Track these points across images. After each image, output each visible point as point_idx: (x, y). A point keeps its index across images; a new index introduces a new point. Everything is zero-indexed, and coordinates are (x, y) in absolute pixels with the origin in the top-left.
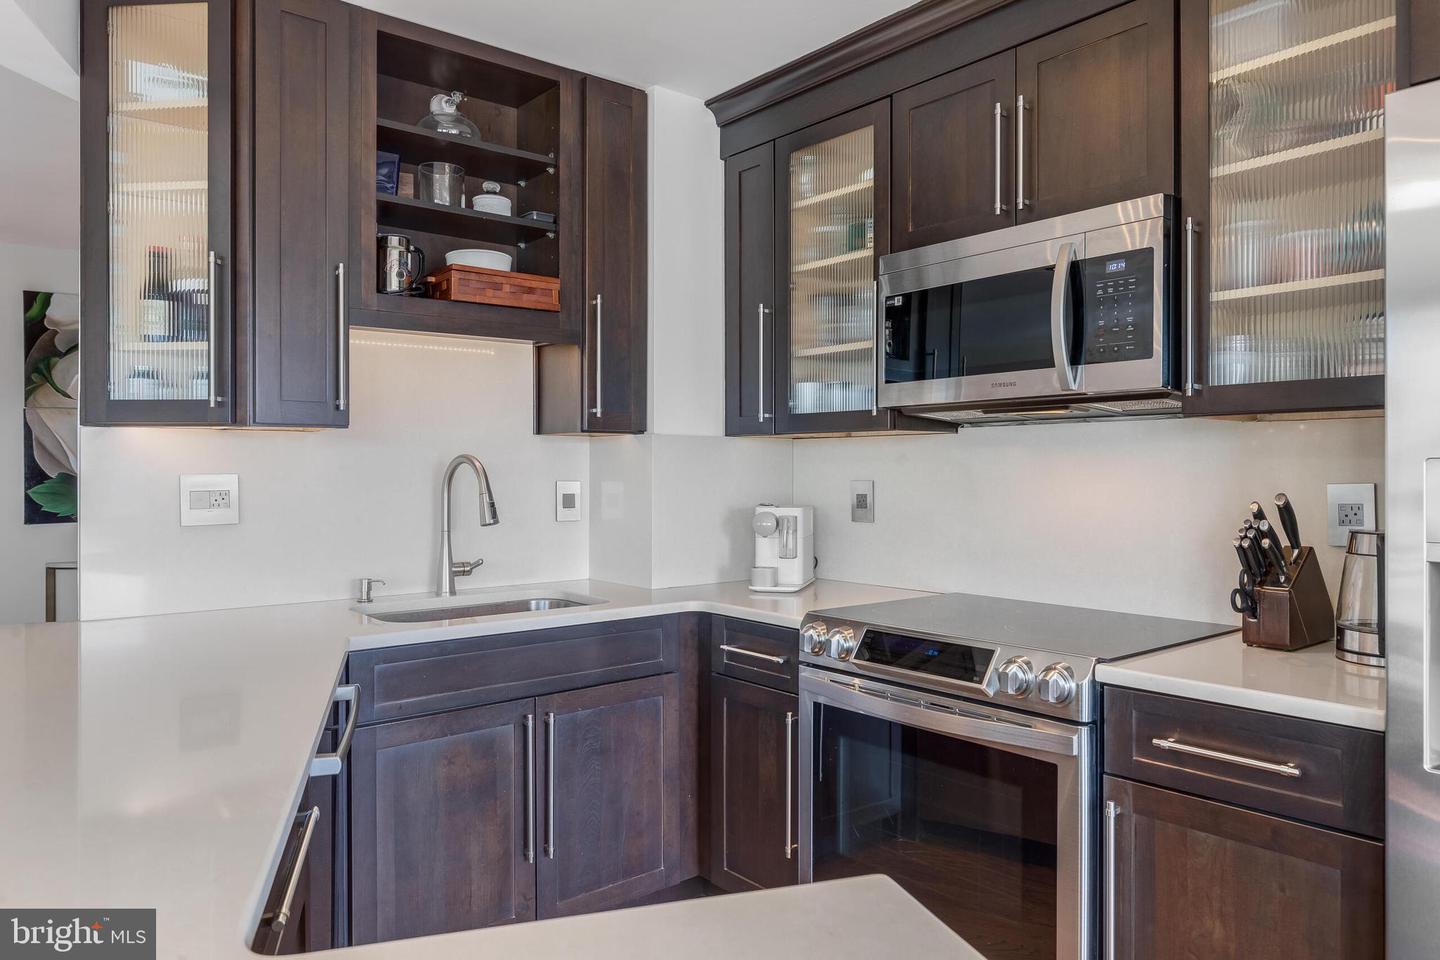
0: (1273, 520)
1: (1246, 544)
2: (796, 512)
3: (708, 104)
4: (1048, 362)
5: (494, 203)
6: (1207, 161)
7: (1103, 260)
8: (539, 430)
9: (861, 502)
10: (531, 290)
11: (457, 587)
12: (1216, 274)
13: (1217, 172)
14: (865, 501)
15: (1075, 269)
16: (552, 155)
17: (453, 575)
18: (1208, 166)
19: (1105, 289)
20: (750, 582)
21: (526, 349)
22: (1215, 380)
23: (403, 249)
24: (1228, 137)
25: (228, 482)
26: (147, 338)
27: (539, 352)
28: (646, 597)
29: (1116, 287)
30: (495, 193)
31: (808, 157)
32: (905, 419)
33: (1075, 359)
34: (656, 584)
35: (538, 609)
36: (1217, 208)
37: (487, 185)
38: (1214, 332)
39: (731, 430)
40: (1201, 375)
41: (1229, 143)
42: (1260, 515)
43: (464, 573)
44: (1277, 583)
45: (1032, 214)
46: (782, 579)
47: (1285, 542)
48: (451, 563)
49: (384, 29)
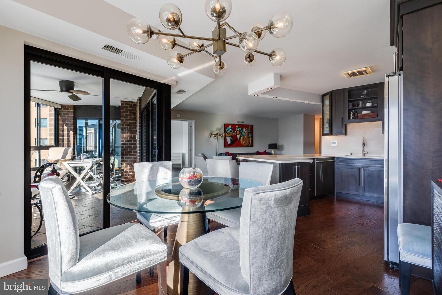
30: (370, 102)
48: (364, 151)
49: (349, 89)
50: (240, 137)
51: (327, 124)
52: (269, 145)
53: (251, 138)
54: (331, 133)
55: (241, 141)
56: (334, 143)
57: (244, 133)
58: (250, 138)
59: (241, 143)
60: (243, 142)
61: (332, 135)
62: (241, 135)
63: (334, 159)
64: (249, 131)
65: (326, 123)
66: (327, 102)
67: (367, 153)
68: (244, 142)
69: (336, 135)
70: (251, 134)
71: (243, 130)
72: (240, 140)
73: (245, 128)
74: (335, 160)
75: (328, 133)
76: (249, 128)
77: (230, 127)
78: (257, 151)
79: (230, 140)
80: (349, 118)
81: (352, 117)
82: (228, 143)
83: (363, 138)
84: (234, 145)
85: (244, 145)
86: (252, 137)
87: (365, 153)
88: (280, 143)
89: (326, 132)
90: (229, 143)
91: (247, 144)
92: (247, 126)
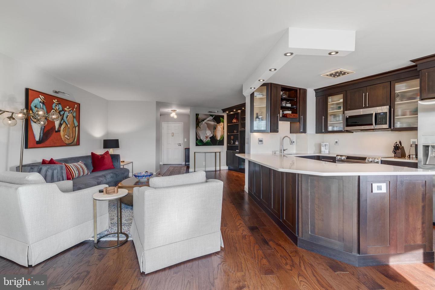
0: (398, 143)
1: (395, 146)
2: (328, 143)
3: (314, 90)
4: (372, 124)
5: (289, 105)
6: (394, 102)
7: (380, 113)
8: (290, 133)
9: (336, 142)
10: (295, 116)
12: (396, 114)
13: (396, 103)
15: (376, 114)
16: (295, 98)
18: (395, 102)
19: (380, 116)
20: (321, 152)
21: (289, 123)
22: (395, 127)
23: (281, 112)
24: (397, 99)
27: (291, 123)
29: (382, 116)
31: (330, 97)
32: (348, 131)
33: (376, 125)
36: (396, 107)
37: (288, 103)
38: (395, 121)
39: (317, 133)
40: (393, 126)
41: (398, 100)
42: (396, 143)
44: (399, 150)
45: (368, 107)
46: (326, 152)
47: (400, 146)
49: (282, 86)
50: (60, 125)
53: (77, 129)
55: (62, 133)
57: (67, 118)
58: (75, 127)
59: (62, 137)
60: (64, 136)
62: (63, 121)
64: (75, 114)
68: (66, 136)
70: (77, 120)
71: (66, 111)
72: (59, 131)
73: (68, 107)
77: (40, 100)
78: (92, 153)
79: (39, 130)
82: (34, 137)
84: (47, 142)
85: (67, 142)
86: (79, 126)
90: (37, 139)
91: (71, 140)
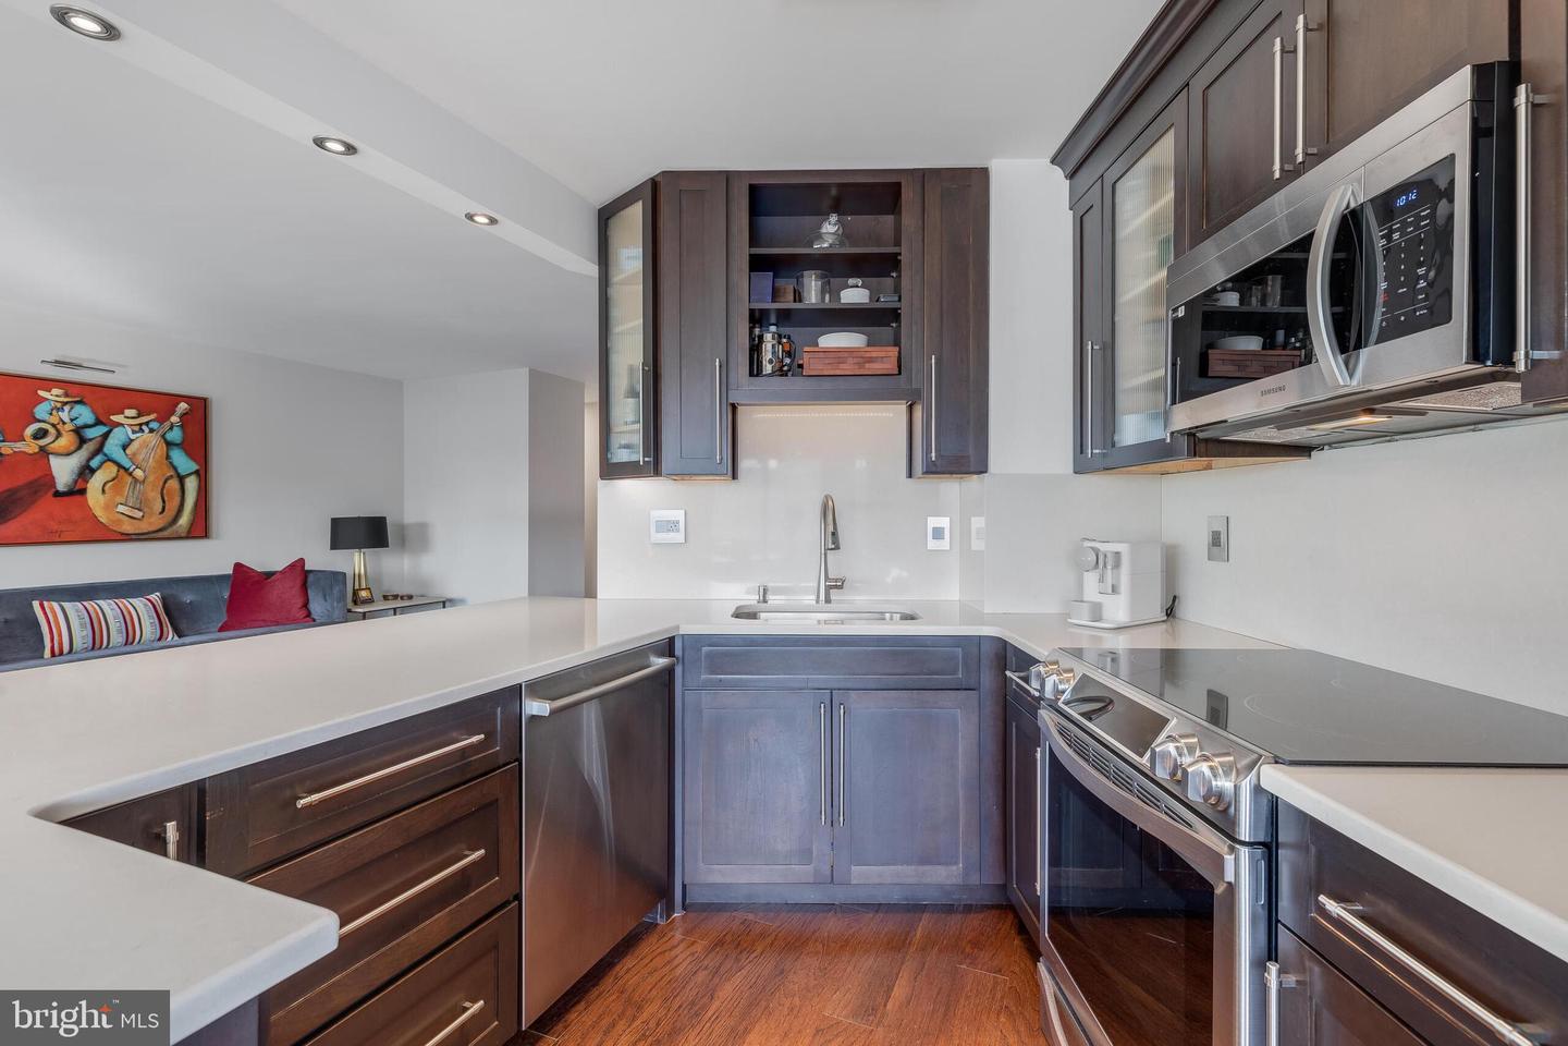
3: (1053, 161)
5: (856, 295)
8: (910, 474)
9: (1216, 540)
11: (833, 597)
14: (1219, 538)
17: (828, 588)
19: (1389, 236)
21: (902, 408)
23: (774, 342)
25: (679, 515)
26: (626, 423)
27: (910, 410)
28: (980, 619)
30: (857, 286)
34: (988, 610)
35: (891, 619)
37: (851, 281)
39: (1077, 468)
43: (836, 587)
46: (1106, 614)
48: (827, 578)
49: (755, 182)
51: (631, 401)
52: (336, 524)
53: (192, 484)
54: (653, 465)
55: (95, 498)
56: (671, 526)
57: (125, 447)
58: (181, 479)
60: (109, 507)
61: (657, 472)
62: (99, 459)
63: (671, 654)
64: (176, 435)
65: (622, 396)
66: (630, 259)
67: (841, 587)
68: (122, 509)
69: (681, 475)
70: (191, 455)
71: (120, 425)
73: (131, 412)
74: (678, 652)
75: (634, 458)
76: (173, 413)
78: (238, 567)
80: (755, 370)
81: (771, 361)
83: (827, 497)
85: (128, 529)
86: (203, 475)
87: (834, 585)
88: (405, 512)
89: (621, 456)
91: (156, 523)
92: (155, 404)
